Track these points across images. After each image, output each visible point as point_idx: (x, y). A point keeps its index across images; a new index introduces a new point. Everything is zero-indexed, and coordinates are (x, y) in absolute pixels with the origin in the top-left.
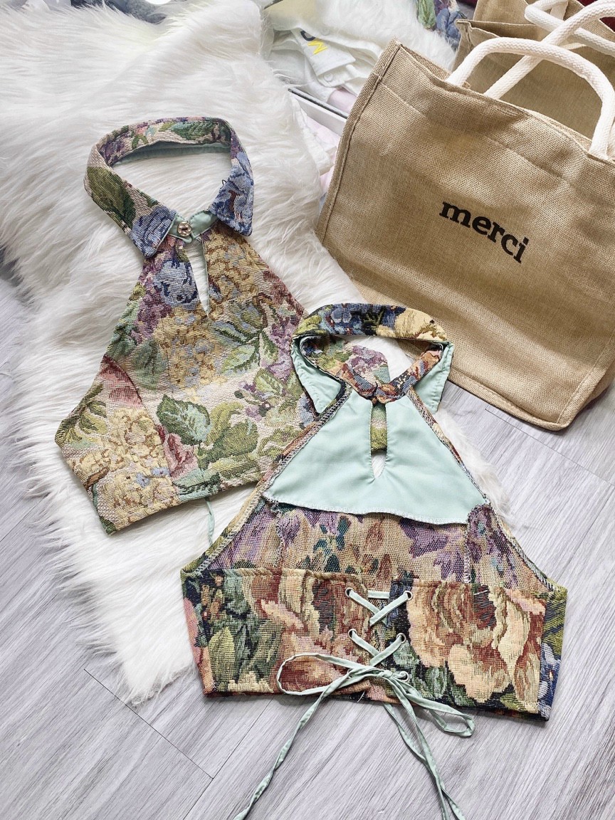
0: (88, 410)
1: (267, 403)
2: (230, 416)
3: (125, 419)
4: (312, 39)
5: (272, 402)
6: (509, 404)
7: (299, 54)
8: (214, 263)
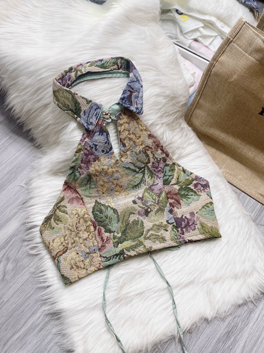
0: (58, 210)
1: (149, 208)
2: (129, 216)
3: (77, 215)
4: (182, 14)
5: (152, 207)
7: (174, 21)
8: (123, 131)
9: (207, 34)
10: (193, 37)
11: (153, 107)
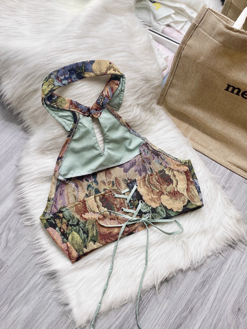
4: (154, 2)
7: (148, 9)
9: (179, 20)
10: (166, 23)
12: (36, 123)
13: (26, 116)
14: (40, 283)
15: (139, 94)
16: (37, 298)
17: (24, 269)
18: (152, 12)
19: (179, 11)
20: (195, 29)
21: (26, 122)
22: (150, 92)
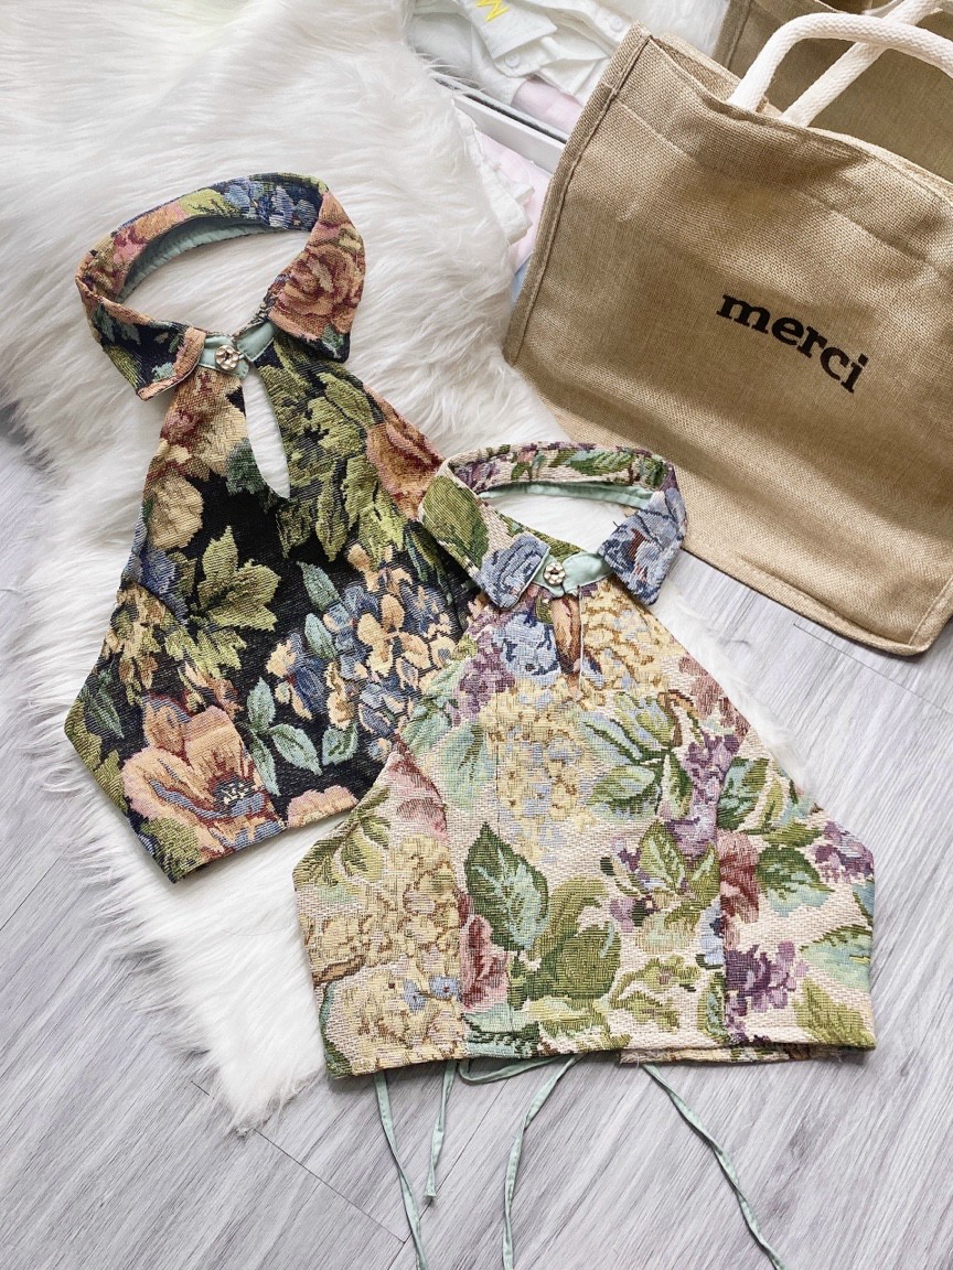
6: (832, 615)
7: (461, 21)
9: (569, 58)
10: (525, 69)
11: (399, 315)
12: (72, 441)
13: (35, 416)
14: (102, 984)
15: (430, 329)
16: (96, 1030)
17: (48, 940)
18: (477, 31)
19: (570, 25)
20: (609, 106)
21: (36, 439)
22: (470, 318)
